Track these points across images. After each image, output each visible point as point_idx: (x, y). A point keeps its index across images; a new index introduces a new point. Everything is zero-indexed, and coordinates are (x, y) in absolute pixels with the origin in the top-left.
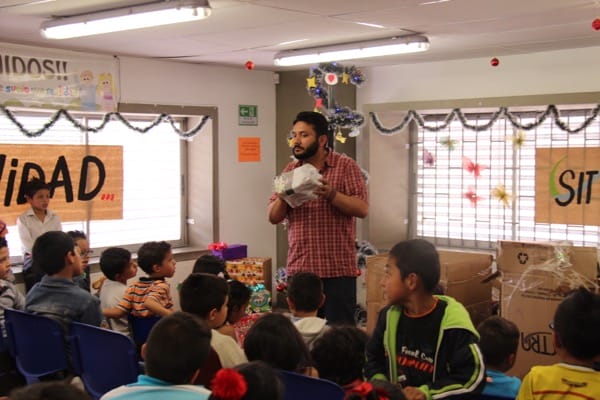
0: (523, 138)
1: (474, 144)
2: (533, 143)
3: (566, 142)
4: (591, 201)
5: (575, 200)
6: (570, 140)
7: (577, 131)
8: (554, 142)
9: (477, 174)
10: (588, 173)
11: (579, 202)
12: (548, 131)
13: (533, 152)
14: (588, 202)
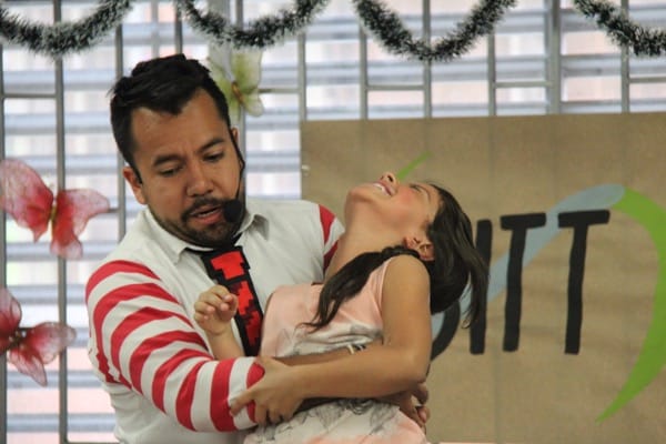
0: (252, 79)
1: (49, 106)
2: (292, 102)
3: (417, 98)
4: (525, 342)
5: (462, 339)
6: (436, 87)
7: (450, 49)
8: (376, 99)
9: (65, 236)
10: (507, 222)
11: (478, 346)
12: (350, 52)
13: (291, 140)
14: (511, 343)
